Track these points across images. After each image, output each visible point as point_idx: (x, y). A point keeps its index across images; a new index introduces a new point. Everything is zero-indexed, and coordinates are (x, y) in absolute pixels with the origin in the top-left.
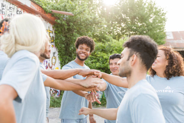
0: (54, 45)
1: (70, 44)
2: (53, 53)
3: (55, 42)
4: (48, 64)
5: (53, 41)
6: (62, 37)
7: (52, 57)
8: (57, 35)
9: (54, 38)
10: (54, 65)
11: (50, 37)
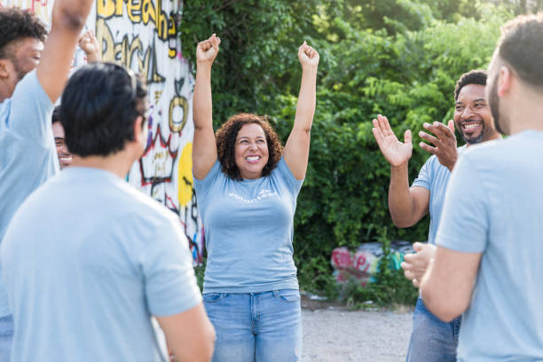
0: (179, 49)
1: (244, 43)
2: (176, 82)
3: (184, 33)
4: (154, 130)
5: (172, 31)
6: (211, 12)
7: (172, 101)
8: (190, 7)
9: (180, 18)
10: (180, 132)
11: (162, 18)
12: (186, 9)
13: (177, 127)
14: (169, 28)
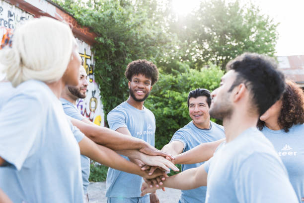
0: (94, 79)
1: (119, 77)
2: (92, 92)
3: (96, 73)
4: (83, 110)
5: (91, 72)
6: (106, 65)
7: (91, 99)
8: (98, 63)
9: (94, 67)
10: (94, 112)
11: (87, 66)
12: (96, 63)
13: (93, 109)
14: (90, 70)
